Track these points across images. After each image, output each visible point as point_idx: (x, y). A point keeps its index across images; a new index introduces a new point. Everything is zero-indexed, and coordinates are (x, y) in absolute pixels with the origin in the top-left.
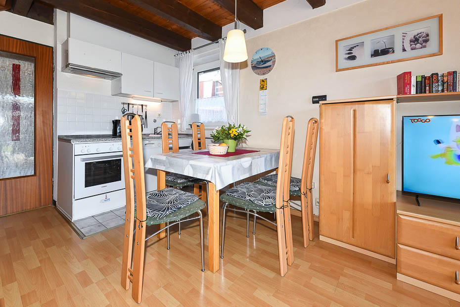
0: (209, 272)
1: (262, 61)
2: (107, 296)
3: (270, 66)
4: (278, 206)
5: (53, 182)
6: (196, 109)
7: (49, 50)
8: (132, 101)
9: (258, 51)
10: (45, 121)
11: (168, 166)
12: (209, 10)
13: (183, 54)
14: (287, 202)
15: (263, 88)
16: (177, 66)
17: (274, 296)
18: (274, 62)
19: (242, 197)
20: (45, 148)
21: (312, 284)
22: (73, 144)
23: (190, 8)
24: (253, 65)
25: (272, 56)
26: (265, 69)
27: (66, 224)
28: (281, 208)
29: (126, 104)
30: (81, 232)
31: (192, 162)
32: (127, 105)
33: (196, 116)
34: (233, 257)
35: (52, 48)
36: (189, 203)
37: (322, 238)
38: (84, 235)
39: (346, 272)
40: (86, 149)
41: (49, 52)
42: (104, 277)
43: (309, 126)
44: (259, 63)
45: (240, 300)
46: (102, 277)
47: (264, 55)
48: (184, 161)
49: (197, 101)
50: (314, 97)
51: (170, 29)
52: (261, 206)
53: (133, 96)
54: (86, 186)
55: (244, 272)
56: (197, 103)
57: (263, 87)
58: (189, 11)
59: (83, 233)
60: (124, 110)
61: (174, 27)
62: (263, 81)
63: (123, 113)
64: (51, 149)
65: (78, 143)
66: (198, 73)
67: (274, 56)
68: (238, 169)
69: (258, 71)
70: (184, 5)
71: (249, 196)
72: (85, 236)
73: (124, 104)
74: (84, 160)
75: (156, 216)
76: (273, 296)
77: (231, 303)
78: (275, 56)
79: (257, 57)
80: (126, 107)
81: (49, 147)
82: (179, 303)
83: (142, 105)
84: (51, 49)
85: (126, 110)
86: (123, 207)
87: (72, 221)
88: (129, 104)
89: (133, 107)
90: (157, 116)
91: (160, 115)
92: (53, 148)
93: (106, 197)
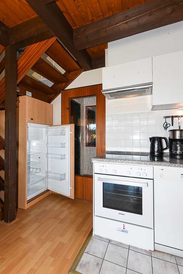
8: (178, 113)
22: (93, 162)
29: (169, 117)
32: (171, 119)
40: (103, 169)
60: (167, 125)
63: (166, 128)
73: (166, 117)
80: (169, 121)
85: (170, 124)
86: (145, 250)
87: (93, 235)
88: (173, 117)
89: (179, 120)
93: (124, 226)
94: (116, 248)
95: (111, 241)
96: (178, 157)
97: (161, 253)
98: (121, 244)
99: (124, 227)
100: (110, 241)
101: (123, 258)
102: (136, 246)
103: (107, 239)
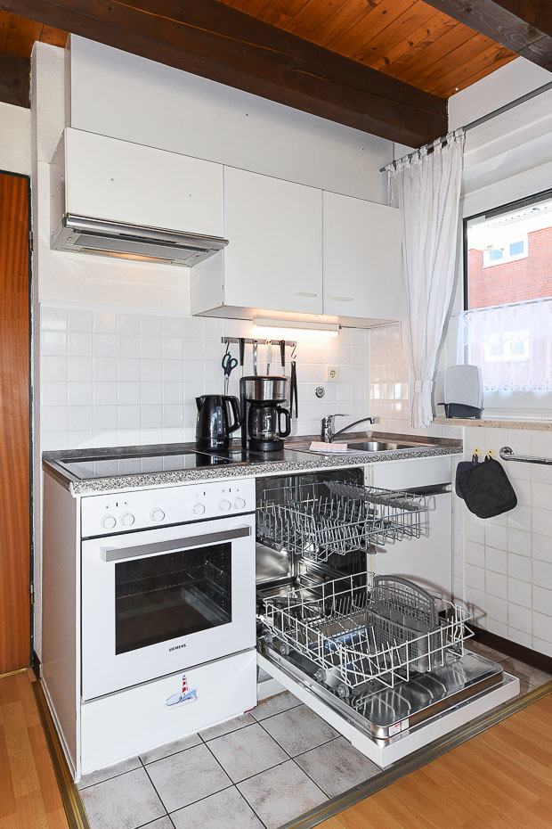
5: (31, 595)
6: (460, 347)
7: (20, 186)
8: (252, 331)
10: (10, 406)
20: (11, 490)
22: (77, 496)
29: (233, 340)
32: (238, 345)
35: (27, 178)
41: (19, 192)
53: (255, 312)
54: (120, 649)
56: (462, 326)
60: (229, 362)
63: (228, 370)
64: (26, 491)
65: (91, 492)
66: (465, 221)
73: (227, 340)
74: (110, 554)
80: (234, 350)
81: (21, 487)
83: (282, 344)
85: (236, 360)
86: (238, 719)
87: (77, 781)
88: (242, 341)
89: (255, 349)
90: (326, 376)
91: (333, 373)
92: (31, 490)
93: (184, 683)
94: (174, 764)
95: (146, 758)
96: (266, 446)
97: (268, 702)
98: (177, 744)
99: (185, 686)
100: (142, 761)
101: (209, 771)
102: (213, 725)
103: (131, 761)
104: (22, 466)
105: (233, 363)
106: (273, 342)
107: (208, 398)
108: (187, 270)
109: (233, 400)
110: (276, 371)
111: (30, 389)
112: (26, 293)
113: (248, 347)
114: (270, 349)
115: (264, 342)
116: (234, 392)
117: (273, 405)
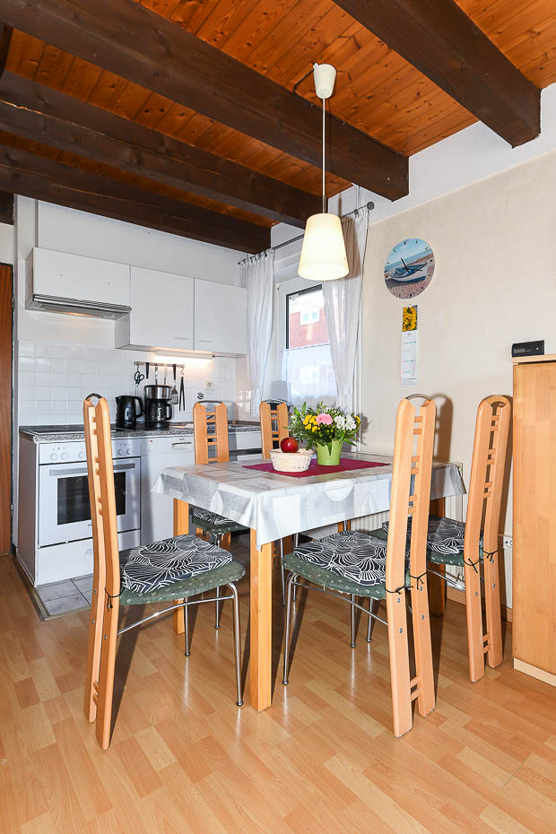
0: (250, 709)
1: (406, 268)
2: (56, 729)
3: (423, 278)
4: (389, 587)
5: (11, 511)
6: (284, 371)
7: (6, 271)
8: (155, 359)
9: (398, 246)
11: (188, 491)
12: (293, 169)
13: (254, 259)
14: (418, 578)
15: (408, 326)
16: (244, 285)
17: (366, 773)
18: (431, 269)
19: (321, 562)
21: (460, 763)
22: (37, 443)
23: (255, 169)
24: (389, 277)
25: (427, 257)
26: (413, 285)
27: (24, 590)
28: (397, 591)
29: (142, 364)
30: (44, 607)
31: (223, 487)
32: (145, 367)
33: (281, 386)
34: (307, 685)
35: (11, 266)
36: (210, 567)
37: (519, 665)
38: (47, 613)
39: (551, 746)
40: (59, 453)
41: (7, 274)
42: (60, 694)
43: (481, 413)
44: (400, 272)
45: (293, 772)
46: (55, 692)
47: (409, 254)
48: (211, 484)
49: (285, 353)
50: (515, 346)
51: (224, 212)
52: (354, 584)
53: (156, 347)
55: (320, 717)
56: (285, 357)
57: (410, 324)
58: (252, 175)
59: (46, 610)
60: (139, 376)
61: (231, 208)
62: (409, 311)
63: (138, 382)
64: (8, 450)
65: (45, 441)
66: (288, 296)
67: (430, 256)
68: (317, 504)
69: (399, 289)
70: (242, 164)
71: (336, 561)
72: (49, 615)
74: (55, 473)
75: (137, 589)
76: (363, 773)
77: (272, 773)
78: (432, 255)
79: (396, 260)
80: (142, 370)
81: (5, 447)
82: (174, 760)
83: (174, 366)
84: (9, 268)
85: (143, 375)
88: (148, 364)
89: (156, 369)
90: (205, 386)
91: (209, 384)
92: (12, 449)
96: (158, 426)
104: (7, 435)
105: (142, 377)
106: (169, 365)
107: (123, 397)
108: (113, 322)
109: (140, 399)
110: (170, 382)
111: (12, 390)
112: (10, 333)
113: (152, 368)
114: (166, 369)
115: (162, 365)
116: (141, 394)
117: (164, 402)
